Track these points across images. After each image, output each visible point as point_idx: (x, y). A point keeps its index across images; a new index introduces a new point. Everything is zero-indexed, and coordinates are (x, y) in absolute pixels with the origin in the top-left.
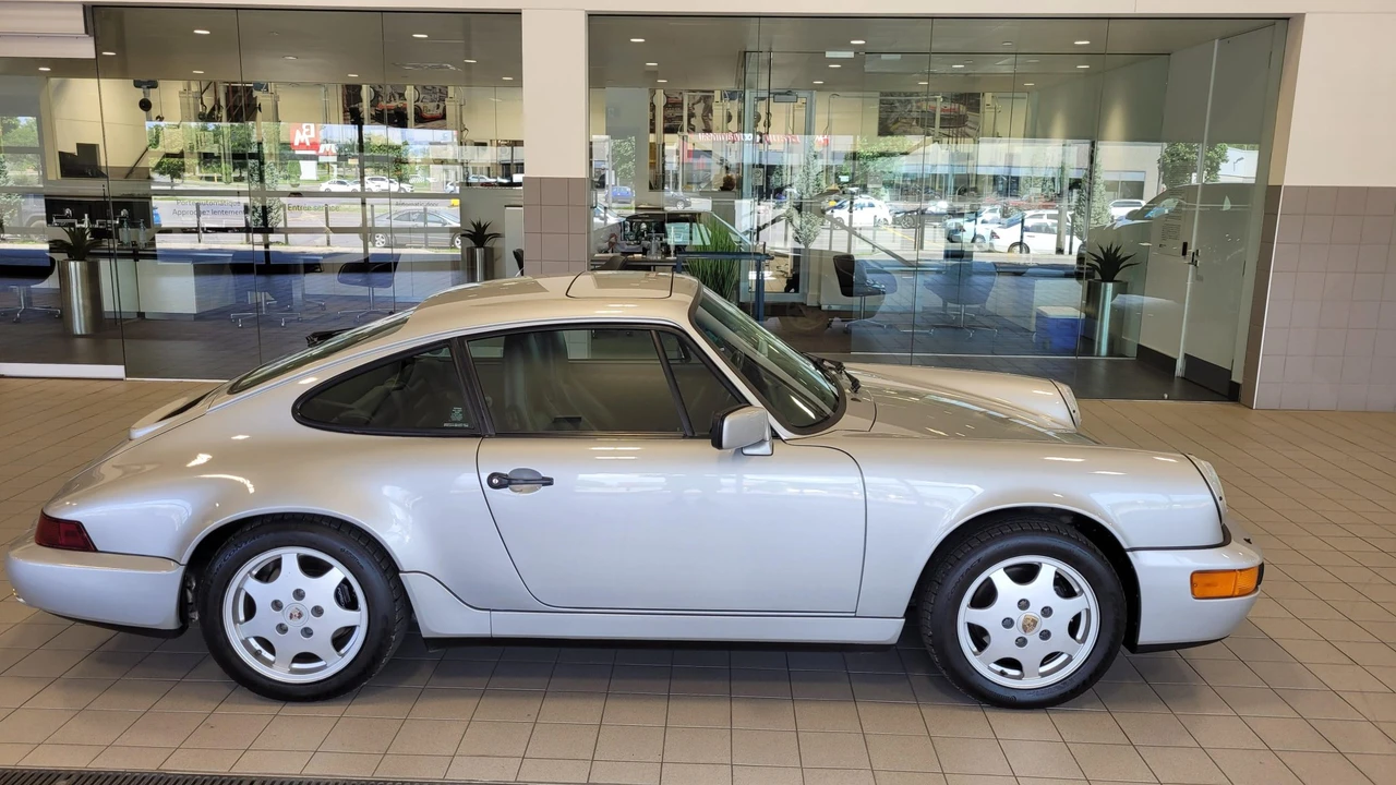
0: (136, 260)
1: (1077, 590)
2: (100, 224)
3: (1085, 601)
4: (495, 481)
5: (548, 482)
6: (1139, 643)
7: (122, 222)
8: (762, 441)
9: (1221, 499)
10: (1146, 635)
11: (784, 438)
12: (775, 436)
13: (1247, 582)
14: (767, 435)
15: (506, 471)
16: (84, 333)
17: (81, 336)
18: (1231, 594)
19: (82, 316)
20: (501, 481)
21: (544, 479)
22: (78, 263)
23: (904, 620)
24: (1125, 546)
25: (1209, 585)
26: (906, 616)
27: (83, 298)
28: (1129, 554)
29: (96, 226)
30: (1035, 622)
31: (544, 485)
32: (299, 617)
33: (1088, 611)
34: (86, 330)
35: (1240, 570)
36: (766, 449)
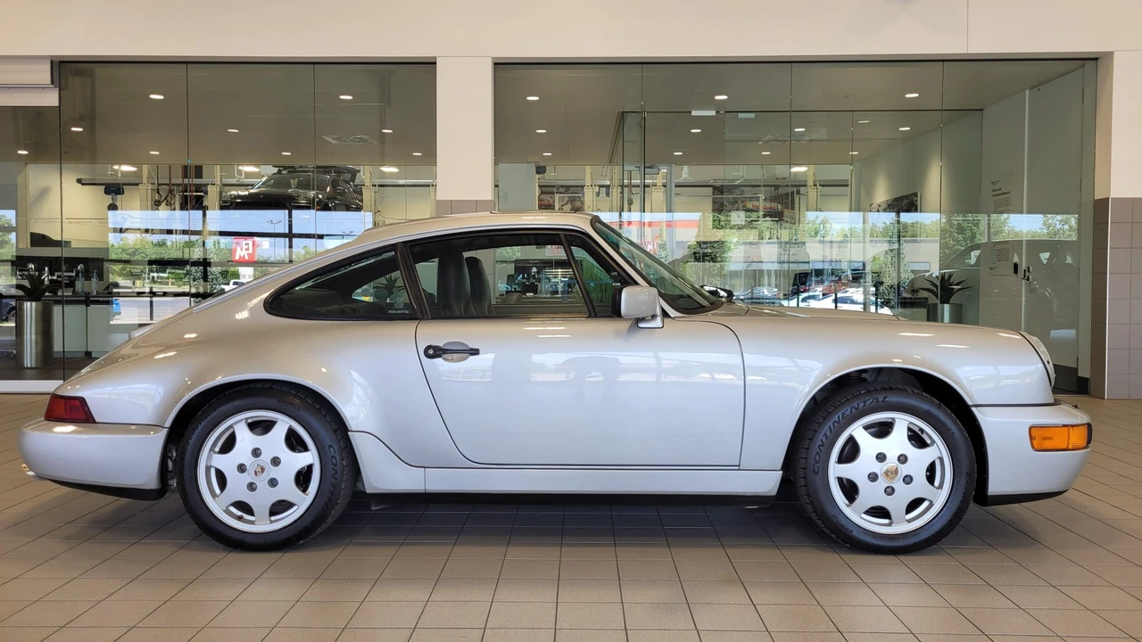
0: (87, 306)
1: (929, 442)
2: (58, 276)
3: (938, 450)
4: (431, 352)
5: (475, 352)
6: (989, 494)
7: (77, 275)
8: (654, 317)
9: (1048, 362)
10: (995, 486)
11: (672, 316)
12: (665, 314)
13: (1078, 437)
14: (659, 312)
15: (441, 344)
16: (34, 366)
17: (31, 368)
18: (1065, 447)
19: (34, 350)
20: (434, 352)
21: (471, 349)
22: (34, 303)
23: (781, 472)
24: (970, 403)
25: (1045, 438)
26: (783, 469)
27: (36, 334)
28: (974, 409)
29: (55, 278)
30: (896, 472)
31: (472, 354)
32: (262, 472)
33: (941, 459)
34: (37, 364)
35: (1072, 426)
36: (658, 322)
